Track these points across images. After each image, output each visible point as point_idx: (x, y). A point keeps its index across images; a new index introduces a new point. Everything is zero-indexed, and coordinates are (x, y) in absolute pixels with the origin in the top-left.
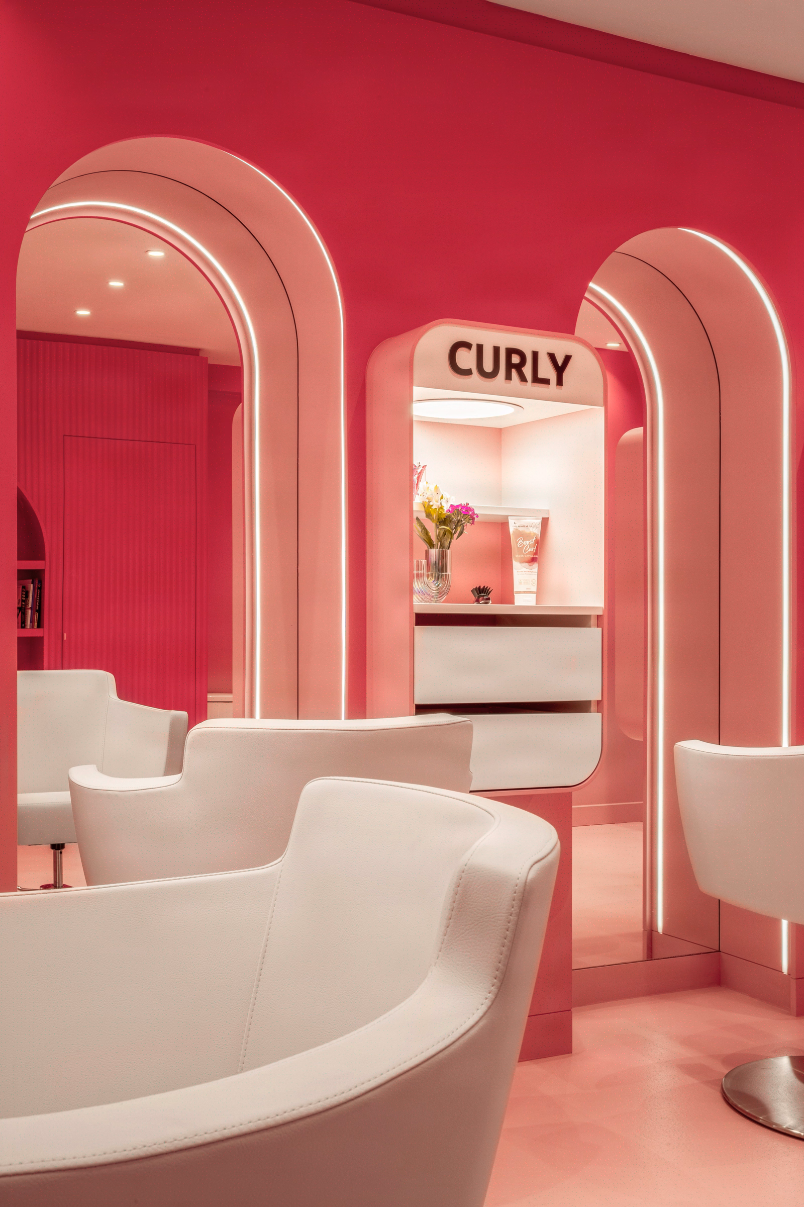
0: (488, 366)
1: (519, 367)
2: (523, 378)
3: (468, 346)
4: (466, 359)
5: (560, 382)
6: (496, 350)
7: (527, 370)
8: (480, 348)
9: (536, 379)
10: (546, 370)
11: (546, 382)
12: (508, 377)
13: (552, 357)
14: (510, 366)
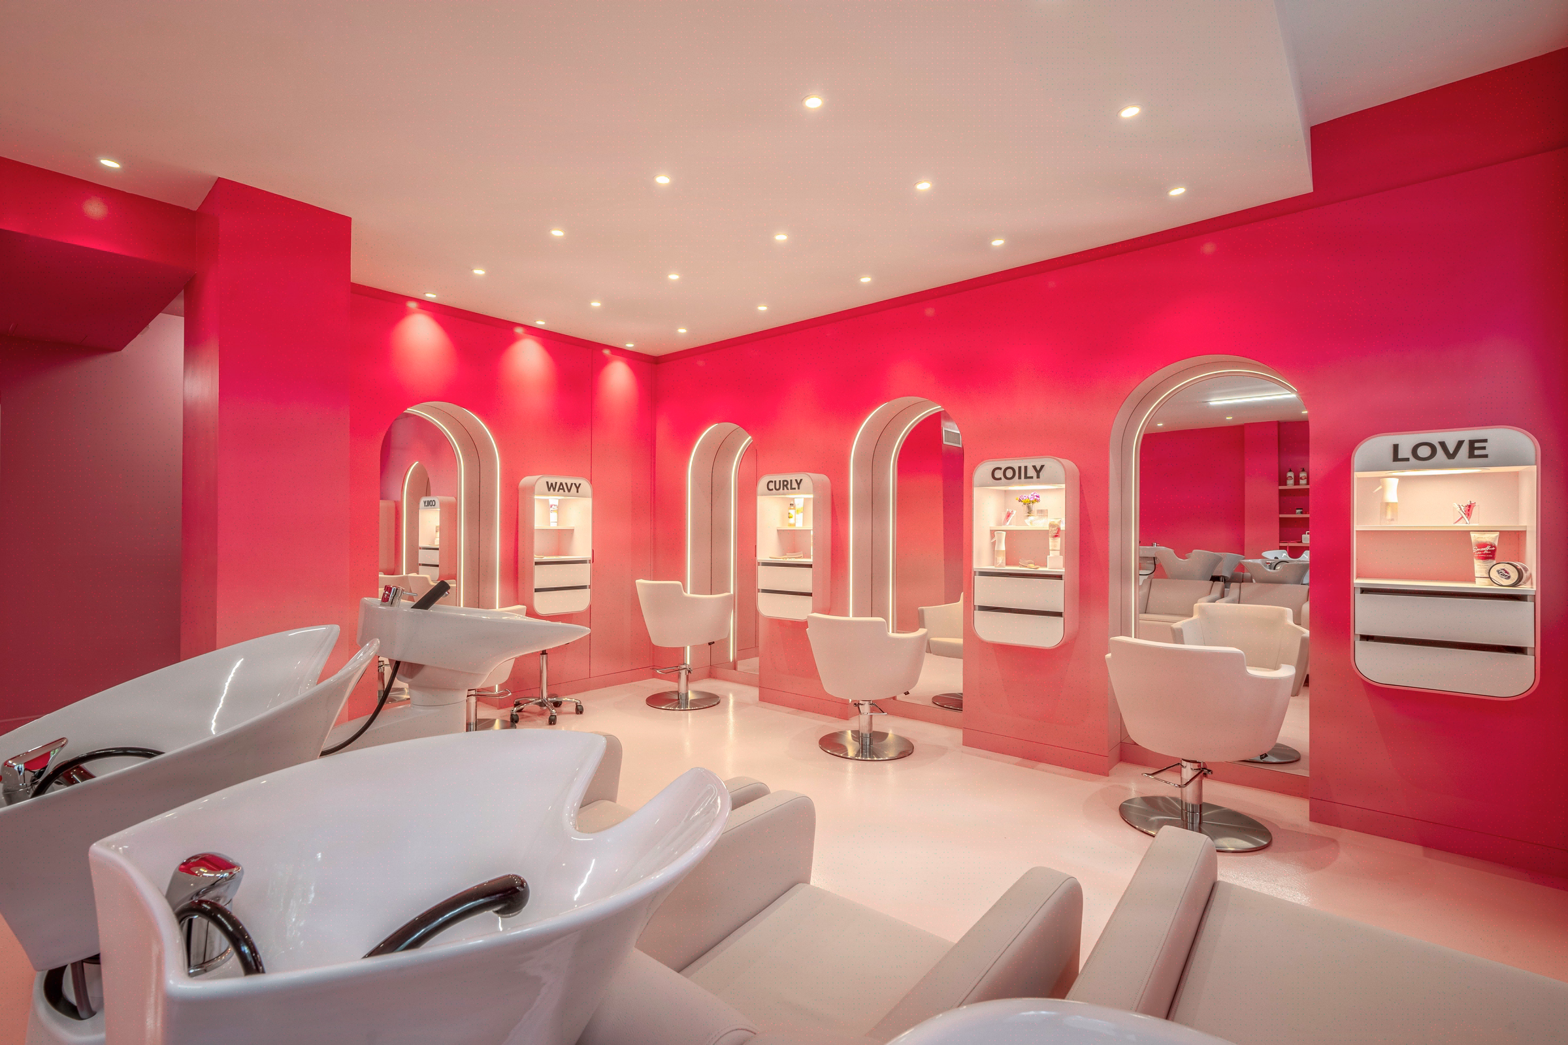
0: (778, 487)
1: (786, 486)
2: (788, 489)
3: (772, 482)
4: (772, 486)
5: (799, 488)
6: (780, 481)
7: (789, 486)
8: (775, 481)
9: (792, 489)
10: (795, 485)
11: (795, 489)
12: (783, 489)
13: (796, 480)
14: (784, 485)
